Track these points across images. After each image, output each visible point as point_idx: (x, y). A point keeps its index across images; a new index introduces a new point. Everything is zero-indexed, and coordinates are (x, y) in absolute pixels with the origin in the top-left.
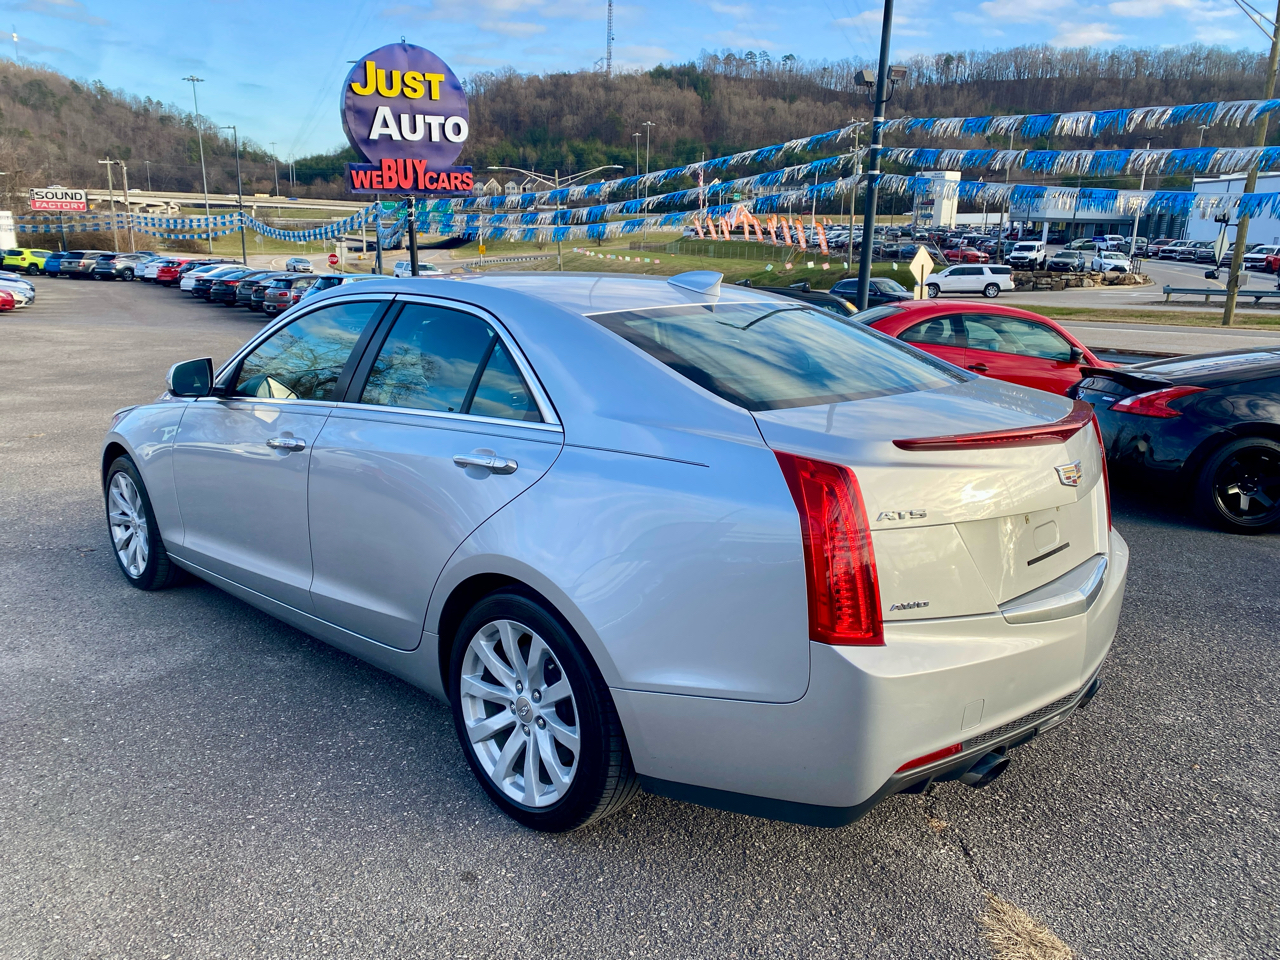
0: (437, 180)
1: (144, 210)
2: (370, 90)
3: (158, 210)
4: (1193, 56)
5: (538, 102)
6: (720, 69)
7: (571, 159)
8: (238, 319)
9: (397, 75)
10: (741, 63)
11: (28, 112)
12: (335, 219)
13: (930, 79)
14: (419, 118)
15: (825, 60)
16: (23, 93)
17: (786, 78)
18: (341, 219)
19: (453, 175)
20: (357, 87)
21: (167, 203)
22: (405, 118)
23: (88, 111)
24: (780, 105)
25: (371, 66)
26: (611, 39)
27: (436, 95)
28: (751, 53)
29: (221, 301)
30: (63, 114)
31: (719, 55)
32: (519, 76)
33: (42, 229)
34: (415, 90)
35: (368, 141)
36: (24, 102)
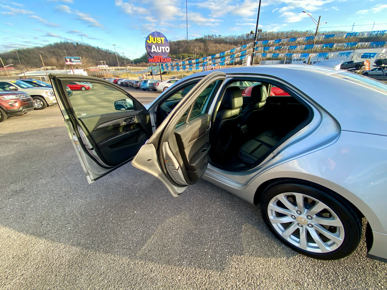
0: (164, 60)
1: (109, 70)
2: (150, 42)
3: (111, 70)
4: (292, 32)
5: (175, 46)
6: (207, 38)
7: (181, 57)
8: (129, 89)
9: (155, 38)
10: (211, 37)
11: (86, 53)
12: (141, 70)
13: (245, 39)
14: (160, 47)
15: (226, 36)
16: (85, 50)
17: (219, 39)
18: (142, 70)
19: (167, 59)
20: (148, 41)
21: (112, 69)
22: (158, 47)
23: (96, 52)
24: (218, 45)
25: (150, 36)
26: (187, 33)
27: (163, 42)
28: (213, 35)
29: (126, 86)
30: (92, 53)
31: (207, 36)
32: (171, 42)
33: (92, 74)
34: (159, 41)
35: (151, 52)
36: (85, 51)
